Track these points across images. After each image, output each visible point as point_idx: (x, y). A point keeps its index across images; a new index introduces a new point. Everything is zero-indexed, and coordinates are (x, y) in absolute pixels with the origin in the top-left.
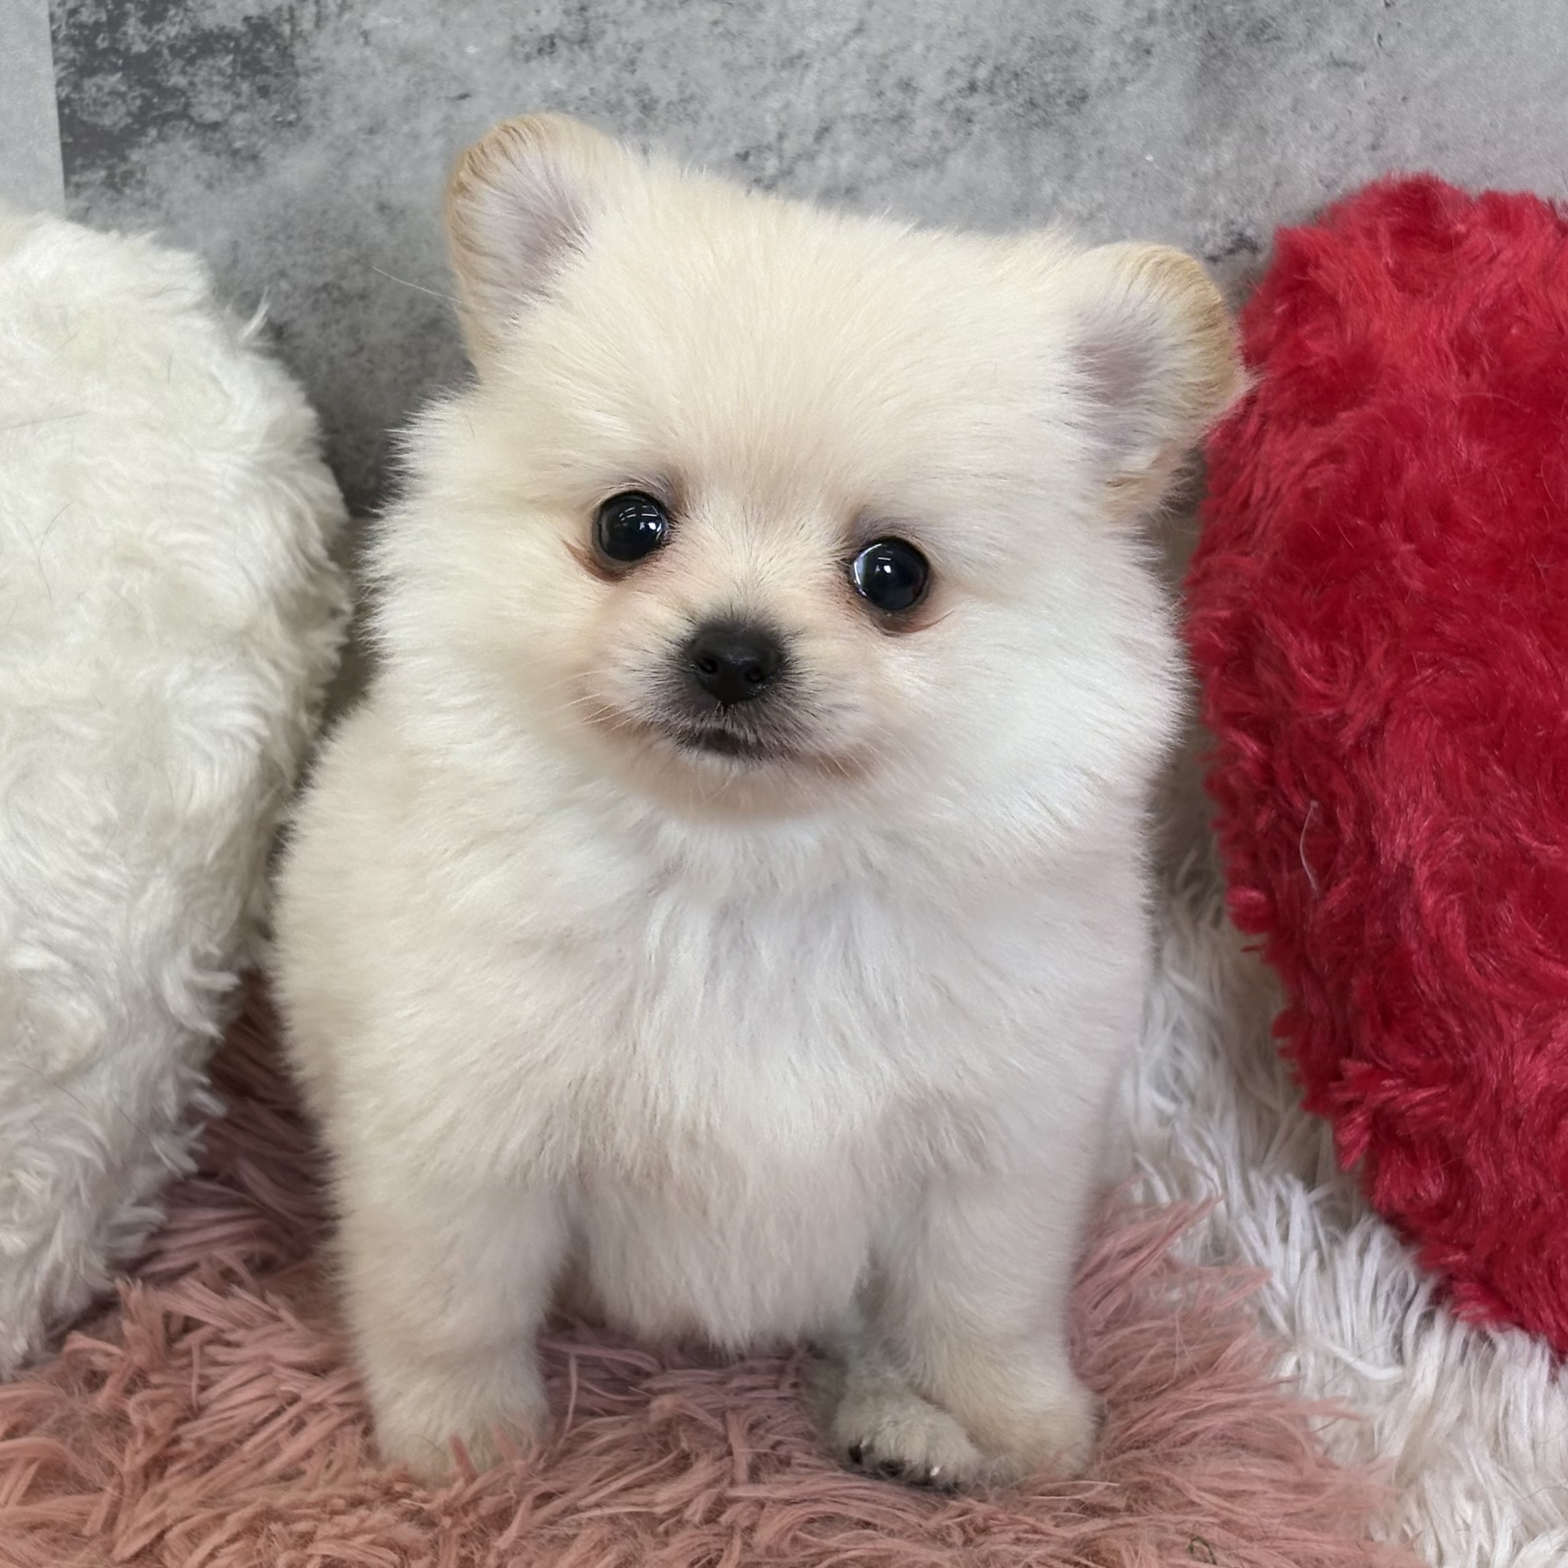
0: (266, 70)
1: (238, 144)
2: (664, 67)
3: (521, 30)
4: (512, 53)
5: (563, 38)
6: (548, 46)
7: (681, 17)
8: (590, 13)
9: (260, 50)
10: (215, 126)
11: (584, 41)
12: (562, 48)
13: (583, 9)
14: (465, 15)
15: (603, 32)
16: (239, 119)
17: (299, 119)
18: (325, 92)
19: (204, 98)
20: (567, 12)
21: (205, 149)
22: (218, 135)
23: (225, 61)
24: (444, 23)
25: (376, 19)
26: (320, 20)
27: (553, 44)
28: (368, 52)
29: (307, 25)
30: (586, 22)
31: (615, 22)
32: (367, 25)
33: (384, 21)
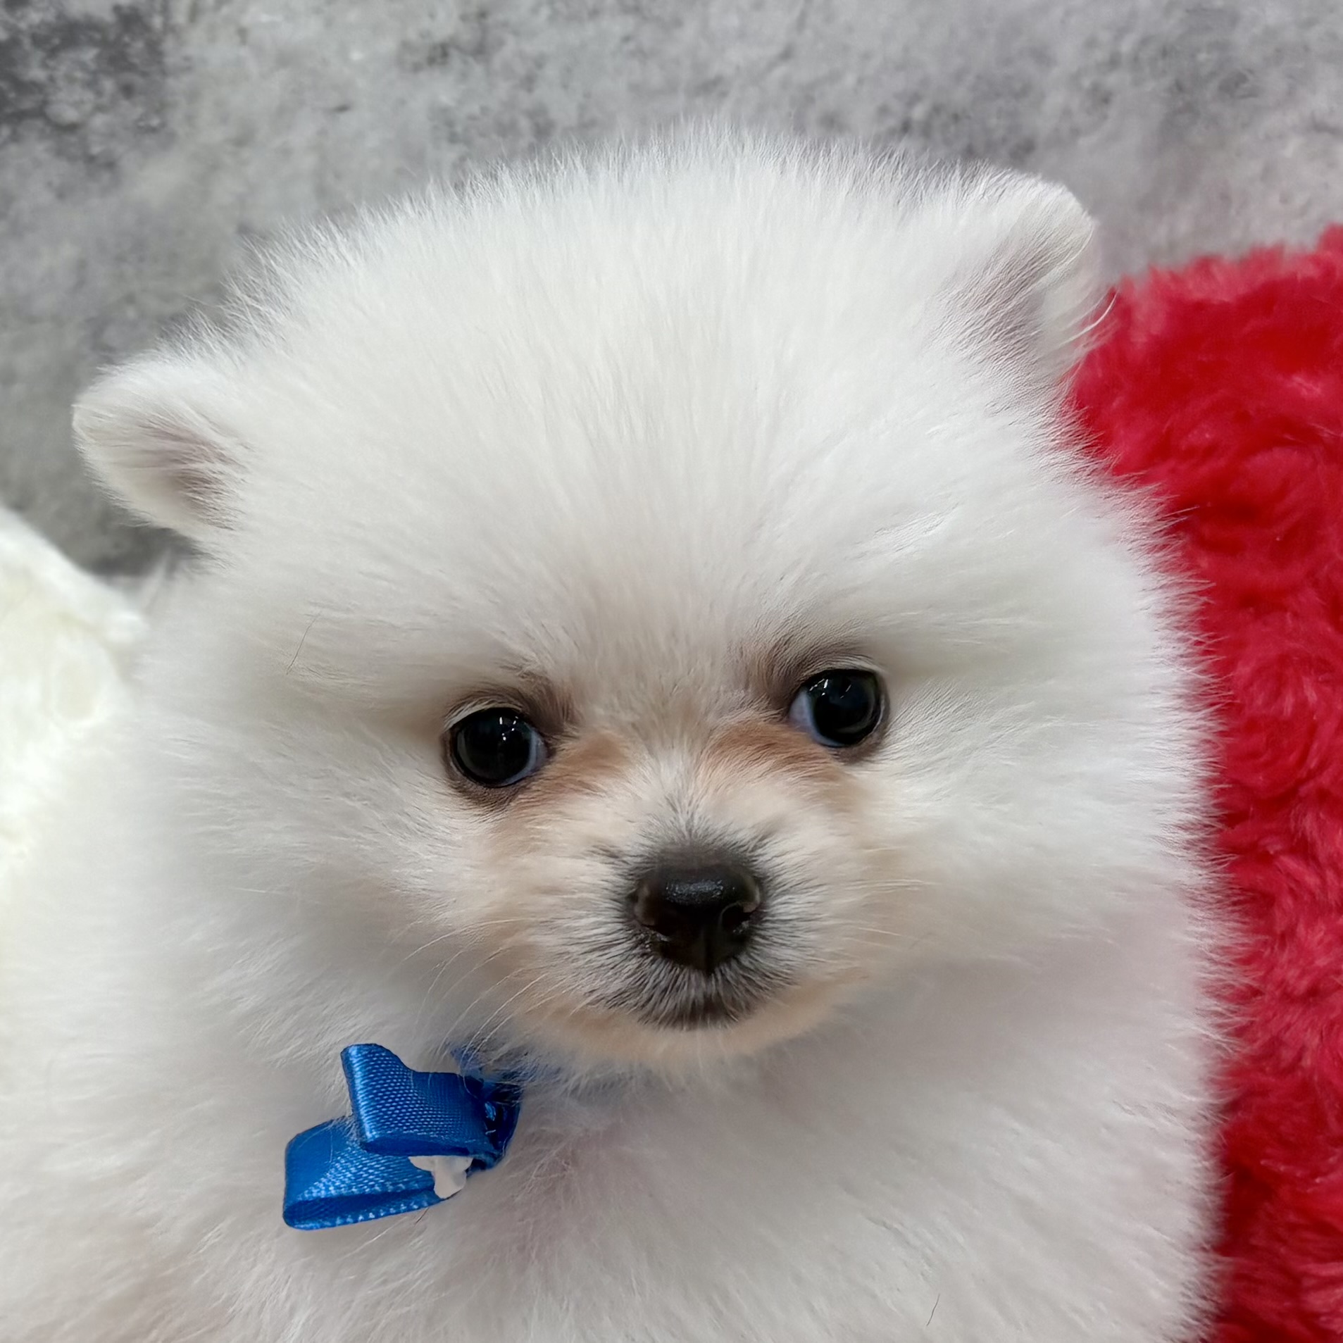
0: (131, 68)
1: (96, 150)
2: (565, 86)
3: (412, 35)
4: (399, 62)
5: (458, 48)
6: (440, 54)
7: (590, 29)
8: (490, 21)
9: (127, 45)
10: (72, 128)
11: (481, 51)
12: (456, 60)
13: (482, 15)
14: (353, 16)
15: (501, 43)
16: (99, 121)
17: (163, 125)
18: (194, 95)
19: (62, 95)
20: (464, 18)
21: (59, 153)
22: (73, 139)
23: (89, 55)
24: (329, 23)
25: (257, 16)
26: (195, 13)
27: (445, 54)
28: (244, 52)
29: (180, 17)
30: (484, 30)
31: (516, 33)
32: (246, 20)
33: (265, 18)
